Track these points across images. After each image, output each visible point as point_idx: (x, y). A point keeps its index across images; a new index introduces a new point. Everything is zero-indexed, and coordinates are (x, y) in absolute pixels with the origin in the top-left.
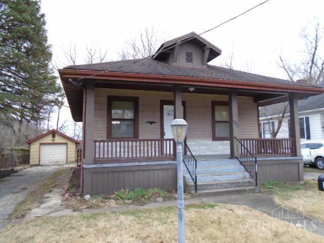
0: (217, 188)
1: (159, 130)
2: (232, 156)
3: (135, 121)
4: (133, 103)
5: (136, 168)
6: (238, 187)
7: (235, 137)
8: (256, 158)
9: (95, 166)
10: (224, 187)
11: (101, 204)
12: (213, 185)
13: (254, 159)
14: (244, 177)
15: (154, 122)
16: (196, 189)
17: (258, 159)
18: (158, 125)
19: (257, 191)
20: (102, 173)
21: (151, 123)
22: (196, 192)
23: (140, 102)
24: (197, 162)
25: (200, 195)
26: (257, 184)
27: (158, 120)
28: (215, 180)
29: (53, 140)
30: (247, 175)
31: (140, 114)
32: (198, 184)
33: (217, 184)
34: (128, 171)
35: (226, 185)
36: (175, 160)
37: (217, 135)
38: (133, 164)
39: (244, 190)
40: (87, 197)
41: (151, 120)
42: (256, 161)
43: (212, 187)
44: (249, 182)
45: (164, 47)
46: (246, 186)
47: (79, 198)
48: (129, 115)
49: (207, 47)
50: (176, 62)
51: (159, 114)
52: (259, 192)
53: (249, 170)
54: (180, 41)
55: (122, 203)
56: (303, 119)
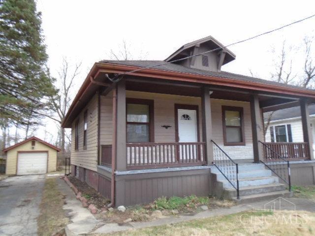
0: (254, 194)
1: (174, 134)
2: (256, 160)
3: (150, 125)
4: (148, 106)
5: (170, 175)
6: (273, 191)
7: (259, 141)
8: (288, 161)
9: (128, 172)
10: (261, 192)
11: (147, 216)
12: (250, 190)
13: (286, 163)
14: (275, 182)
15: (169, 126)
16: (238, 195)
17: (290, 163)
18: (173, 130)
19: (291, 195)
20: (136, 180)
21: (167, 127)
22: (238, 198)
23: (155, 105)
24: (239, 167)
25: (243, 202)
26: (290, 188)
27: (173, 125)
28: (250, 186)
29: (33, 148)
30: (277, 179)
31: (156, 117)
32: (240, 189)
33: (254, 190)
34: (161, 178)
35: (262, 190)
36: (206, 165)
37: (228, 140)
38: (165, 170)
39: (281, 195)
40: (122, 208)
41: (166, 125)
42: (288, 164)
43: (250, 193)
44: (281, 186)
45: (184, 48)
46: (279, 190)
47: (111, 209)
48: (144, 118)
49: (223, 51)
50: (193, 65)
51: (173, 118)
52: (293, 197)
53: (279, 174)
54: (199, 43)
55: (168, 214)
56: (284, 126)
